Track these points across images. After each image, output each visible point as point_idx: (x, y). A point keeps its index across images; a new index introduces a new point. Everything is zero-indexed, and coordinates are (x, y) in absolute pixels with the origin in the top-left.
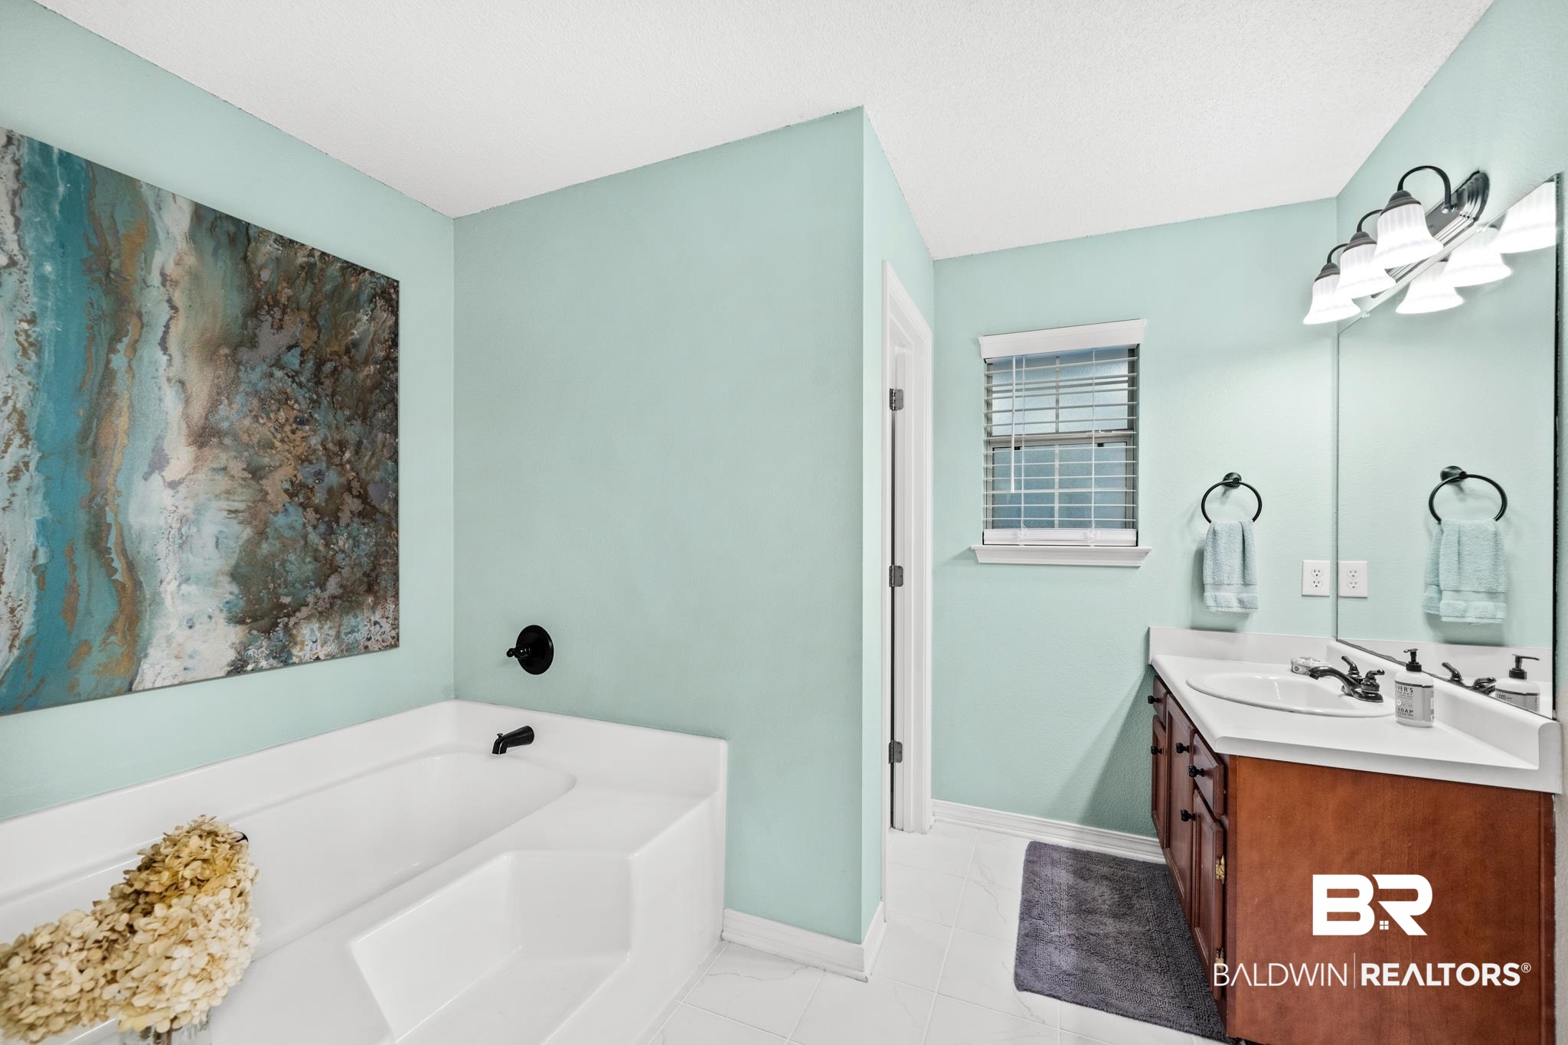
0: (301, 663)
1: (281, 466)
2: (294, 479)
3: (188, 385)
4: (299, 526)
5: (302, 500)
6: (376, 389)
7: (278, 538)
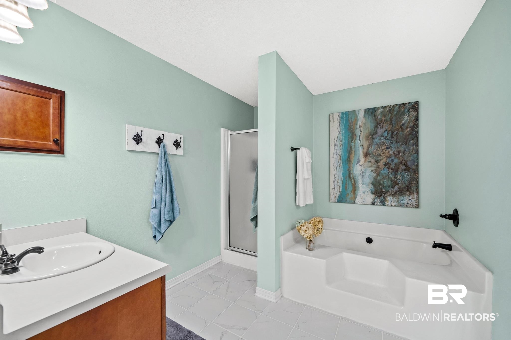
0: (387, 206)
1: (382, 159)
2: (386, 162)
3: (363, 146)
4: (387, 173)
5: (388, 167)
6: (410, 135)
7: (382, 176)
